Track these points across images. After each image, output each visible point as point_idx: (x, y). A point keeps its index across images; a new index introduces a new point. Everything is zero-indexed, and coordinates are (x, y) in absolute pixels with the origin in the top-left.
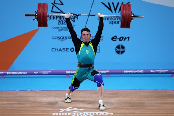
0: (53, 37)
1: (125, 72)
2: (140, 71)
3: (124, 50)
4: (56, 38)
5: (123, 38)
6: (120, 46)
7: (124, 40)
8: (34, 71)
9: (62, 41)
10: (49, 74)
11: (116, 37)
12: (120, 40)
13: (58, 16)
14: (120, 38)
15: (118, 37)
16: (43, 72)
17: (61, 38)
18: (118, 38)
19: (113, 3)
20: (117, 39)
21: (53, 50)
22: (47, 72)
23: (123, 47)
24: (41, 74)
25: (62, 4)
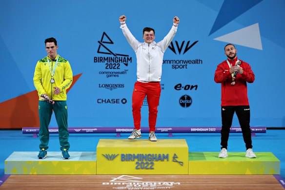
0: (100, 85)
1: (192, 130)
2: (212, 130)
3: (190, 102)
4: (103, 86)
5: (189, 86)
6: (186, 97)
7: (191, 89)
8: (76, 128)
9: (111, 89)
10: (94, 132)
11: (180, 85)
12: (185, 89)
13: (106, 58)
14: (186, 87)
15: (184, 85)
16: (86, 129)
17: (110, 86)
18: (182, 86)
19: (176, 42)
20: (181, 88)
21: (99, 101)
22: (92, 130)
23: (189, 98)
24: (85, 132)
25: (112, 43)
